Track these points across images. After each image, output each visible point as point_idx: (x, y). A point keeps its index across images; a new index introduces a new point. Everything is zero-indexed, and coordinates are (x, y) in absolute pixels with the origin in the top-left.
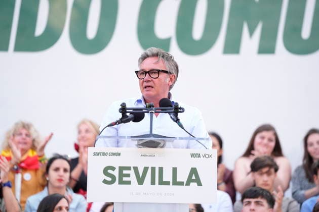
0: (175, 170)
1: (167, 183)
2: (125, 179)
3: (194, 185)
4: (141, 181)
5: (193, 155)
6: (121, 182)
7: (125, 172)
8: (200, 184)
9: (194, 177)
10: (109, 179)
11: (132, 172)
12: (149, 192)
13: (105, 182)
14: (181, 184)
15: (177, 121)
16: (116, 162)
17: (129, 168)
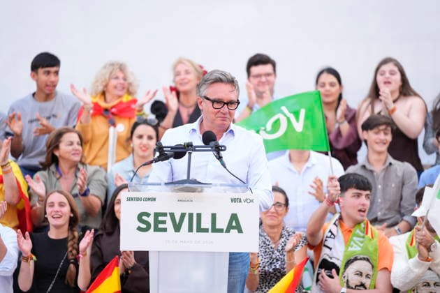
0: (214, 216)
1: (206, 230)
2: (160, 226)
3: (234, 232)
4: (177, 228)
5: (233, 200)
6: (157, 229)
7: (160, 218)
8: (240, 231)
9: (234, 224)
10: (144, 226)
11: (168, 219)
12: (186, 240)
13: (139, 229)
14: (221, 231)
15: (220, 158)
16: (151, 208)
17: (165, 215)
